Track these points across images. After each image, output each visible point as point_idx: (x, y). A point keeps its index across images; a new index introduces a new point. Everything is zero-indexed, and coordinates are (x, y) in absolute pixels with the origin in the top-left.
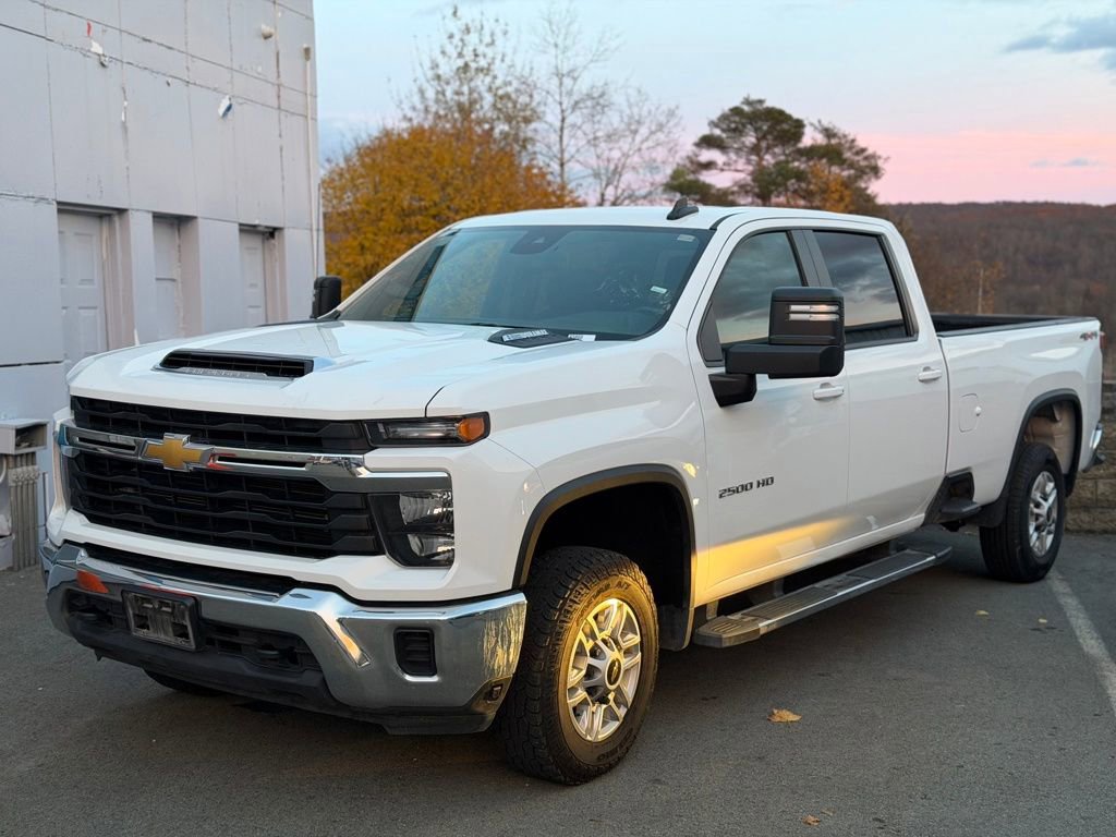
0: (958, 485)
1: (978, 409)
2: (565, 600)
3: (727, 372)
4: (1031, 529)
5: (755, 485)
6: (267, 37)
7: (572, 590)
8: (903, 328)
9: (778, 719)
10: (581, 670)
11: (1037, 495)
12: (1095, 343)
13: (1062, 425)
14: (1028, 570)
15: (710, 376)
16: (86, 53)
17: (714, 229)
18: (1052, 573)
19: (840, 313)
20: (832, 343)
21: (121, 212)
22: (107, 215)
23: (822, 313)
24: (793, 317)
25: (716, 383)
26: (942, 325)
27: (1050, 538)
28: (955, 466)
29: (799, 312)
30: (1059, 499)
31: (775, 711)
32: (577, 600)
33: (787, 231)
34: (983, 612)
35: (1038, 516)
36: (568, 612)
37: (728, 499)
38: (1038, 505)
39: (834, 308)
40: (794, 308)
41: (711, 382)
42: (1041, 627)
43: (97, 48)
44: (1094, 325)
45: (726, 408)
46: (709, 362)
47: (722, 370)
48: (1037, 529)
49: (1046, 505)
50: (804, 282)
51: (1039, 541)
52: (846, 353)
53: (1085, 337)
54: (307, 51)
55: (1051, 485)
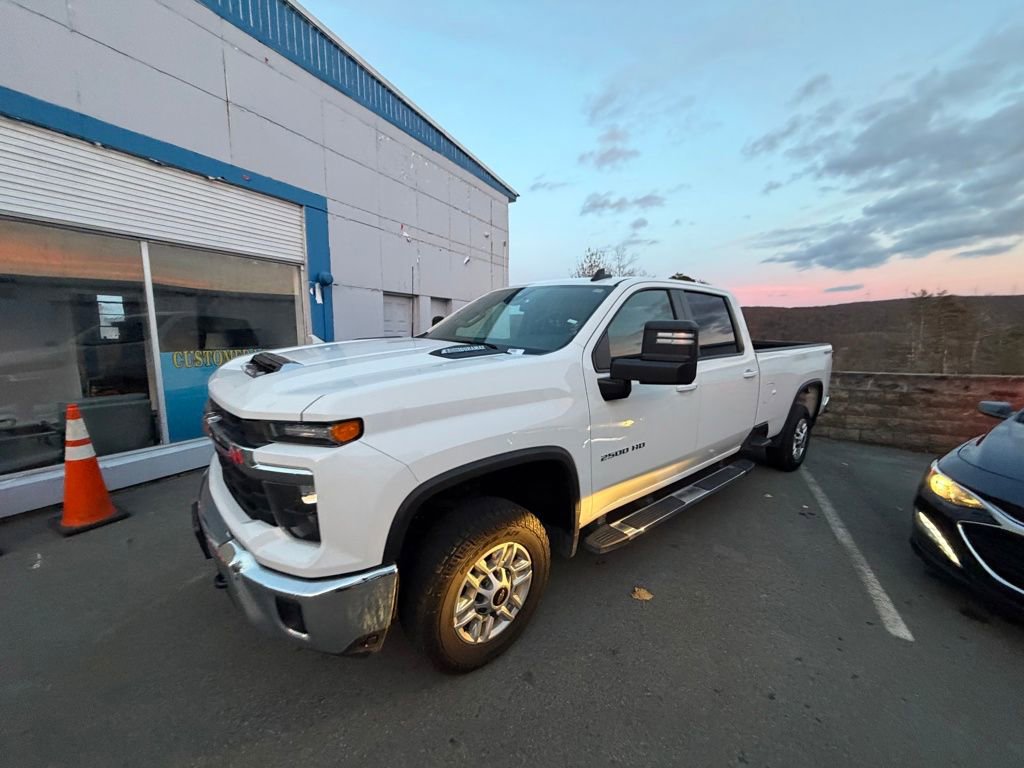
0: (761, 430)
1: (774, 391)
2: (450, 556)
3: (611, 377)
4: (794, 447)
5: (630, 449)
6: (487, 236)
7: (458, 547)
8: (735, 347)
9: (637, 597)
10: (470, 599)
11: (798, 430)
12: (830, 355)
13: (812, 395)
14: (791, 466)
15: (599, 380)
16: (400, 236)
17: (616, 285)
18: (802, 467)
19: (695, 339)
20: (687, 360)
21: (417, 296)
22: (412, 297)
23: (681, 339)
24: (659, 341)
25: (602, 385)
26: (758, 346)
27: (802, 450)
28: (759, 422)
29: (664, 338)
30: (808, 430)
31: (637, 589)
32: (461, 556)
33: (667, 290)
34: (769, 496)
35: (797, 440)
36: (452, 566)
37: (608, 461)
38: (798, 435)
39: (690, 335)
40: (660, 334)
41: (600, 384)
42: (805, 512)
43: (405, 234)
44: (829, 347)
45: (610, 402)
46: (598, 369)
47: (608, 375)
48: (797, 446)
49: (802, 435)
50: (675, 318)
51: (796, 452)
52: (698, 363)
53: (826, 353)
54: (505, 244)
55: (805, 425)
